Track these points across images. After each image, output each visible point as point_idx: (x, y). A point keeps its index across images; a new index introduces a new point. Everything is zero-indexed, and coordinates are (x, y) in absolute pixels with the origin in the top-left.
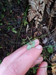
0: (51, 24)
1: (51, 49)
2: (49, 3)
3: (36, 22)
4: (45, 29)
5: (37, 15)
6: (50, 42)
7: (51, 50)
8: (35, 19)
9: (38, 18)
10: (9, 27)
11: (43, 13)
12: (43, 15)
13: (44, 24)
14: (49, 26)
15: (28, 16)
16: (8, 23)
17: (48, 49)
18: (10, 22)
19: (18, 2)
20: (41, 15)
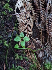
0: (43, 37)
1: (49, 64)
2: (36, 19)
4: (39, 43)
5: (27, 28)
6: (47, 57)
7: (49, 66)
8: (25, 32)
11: (31, 26)
12: (32, 28)
13: (37, 39)
14: (41, 39)
16: (1, 36)
17: (46, 64)
19: (9, 19)
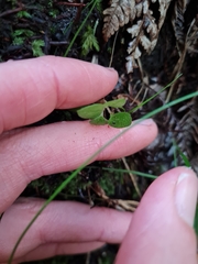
3: (131, 44)
5: (142, 16)
6: (166, 156)
8: (129, 30)
9: (144, 30)
10: (19, 32)
11: (163, 12)
15: (105, 12)
16: (24, 10)
18: (31, 12)
20: (157, 22)
